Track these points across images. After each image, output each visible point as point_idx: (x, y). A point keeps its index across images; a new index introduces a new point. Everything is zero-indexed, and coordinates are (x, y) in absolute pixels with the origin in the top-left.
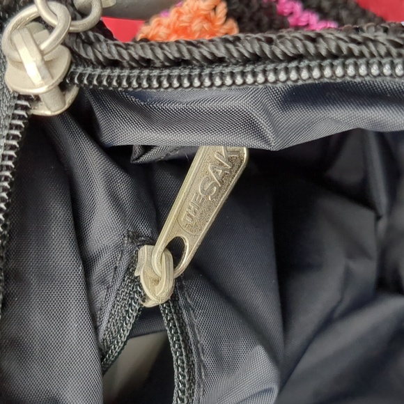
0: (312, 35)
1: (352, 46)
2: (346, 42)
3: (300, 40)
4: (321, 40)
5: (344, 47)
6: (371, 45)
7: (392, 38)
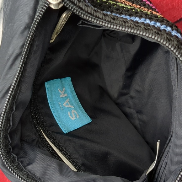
0: (125, 21)
1: (134, 26)
2: (133, 25)
3: (122, 21)
4: (127, 23)
5: (132, 26)
6: (139, 27)
7: (145, 27)
